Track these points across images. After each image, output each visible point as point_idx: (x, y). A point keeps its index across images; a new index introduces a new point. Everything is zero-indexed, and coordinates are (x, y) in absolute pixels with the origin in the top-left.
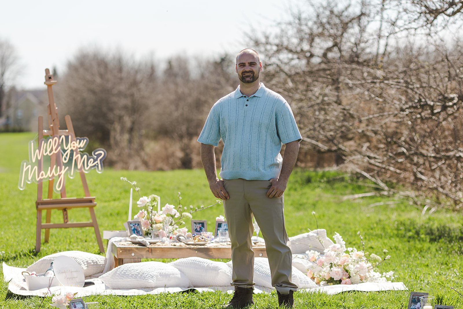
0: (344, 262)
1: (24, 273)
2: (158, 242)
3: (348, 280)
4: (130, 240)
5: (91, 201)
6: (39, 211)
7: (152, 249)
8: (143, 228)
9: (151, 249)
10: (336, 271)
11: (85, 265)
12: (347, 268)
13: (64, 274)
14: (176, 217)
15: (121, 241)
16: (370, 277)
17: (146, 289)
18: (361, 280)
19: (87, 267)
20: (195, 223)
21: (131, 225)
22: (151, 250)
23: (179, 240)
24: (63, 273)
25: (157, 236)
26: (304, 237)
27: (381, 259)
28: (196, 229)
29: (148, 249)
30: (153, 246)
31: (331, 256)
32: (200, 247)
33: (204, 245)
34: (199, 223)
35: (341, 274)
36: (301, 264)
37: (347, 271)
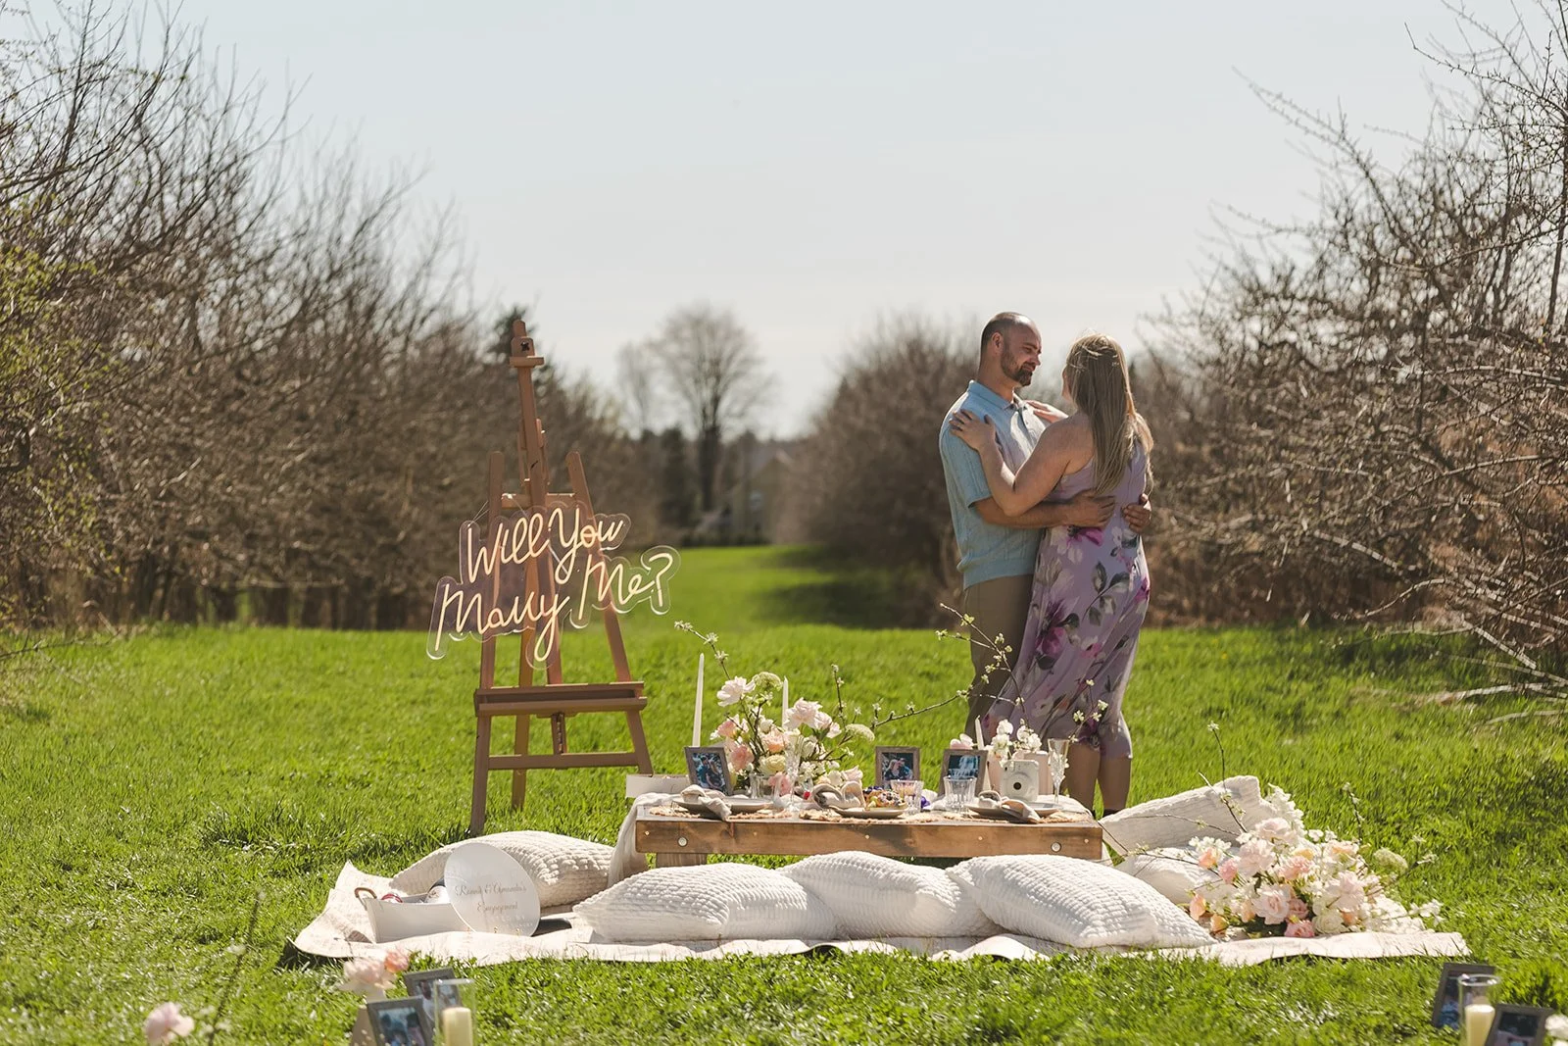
0: (1297, 870)
1: (360, 893)
2: (761, 808)
3: (1303, 923)
4: (682, 800)
5: (631, 692)
6: (484, 719)
7: (739, 826)
8: (730, 766)
9: (735, 829)
10: (1270, 898)
11: (551, 871)
12: (1304, 890)
13: (477, 898)
14: (830, 735)
15: (658, 804)
16: (1374, 916)
17: (698, 944)
18: (1347, 926)
19: (559, 876)
20: (887, 755)
21: (696, 759)
22: (735, 831)
23: (822, 803)
24: (473, 892)
25: (768, 791)
26: (1196, 799)
27: (1406, 865)
28: (890, 772)
29: (724, 827)
30: (743, 818)
31: (1256, 852)
32: (878, 822)
33: (894, 817)
34: (899, 756)
35: (1286, 907)
36: (1181, 875)
37: (1304, 898)
